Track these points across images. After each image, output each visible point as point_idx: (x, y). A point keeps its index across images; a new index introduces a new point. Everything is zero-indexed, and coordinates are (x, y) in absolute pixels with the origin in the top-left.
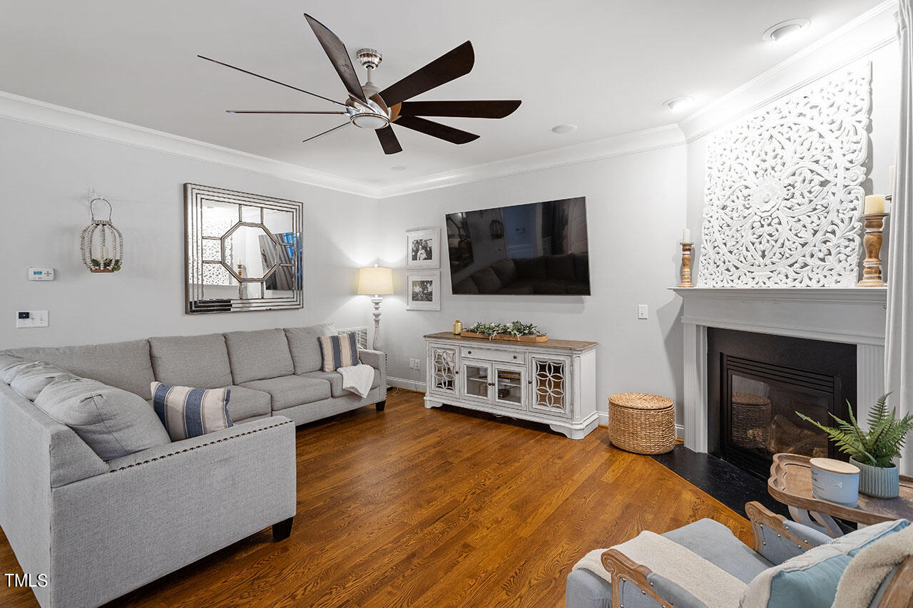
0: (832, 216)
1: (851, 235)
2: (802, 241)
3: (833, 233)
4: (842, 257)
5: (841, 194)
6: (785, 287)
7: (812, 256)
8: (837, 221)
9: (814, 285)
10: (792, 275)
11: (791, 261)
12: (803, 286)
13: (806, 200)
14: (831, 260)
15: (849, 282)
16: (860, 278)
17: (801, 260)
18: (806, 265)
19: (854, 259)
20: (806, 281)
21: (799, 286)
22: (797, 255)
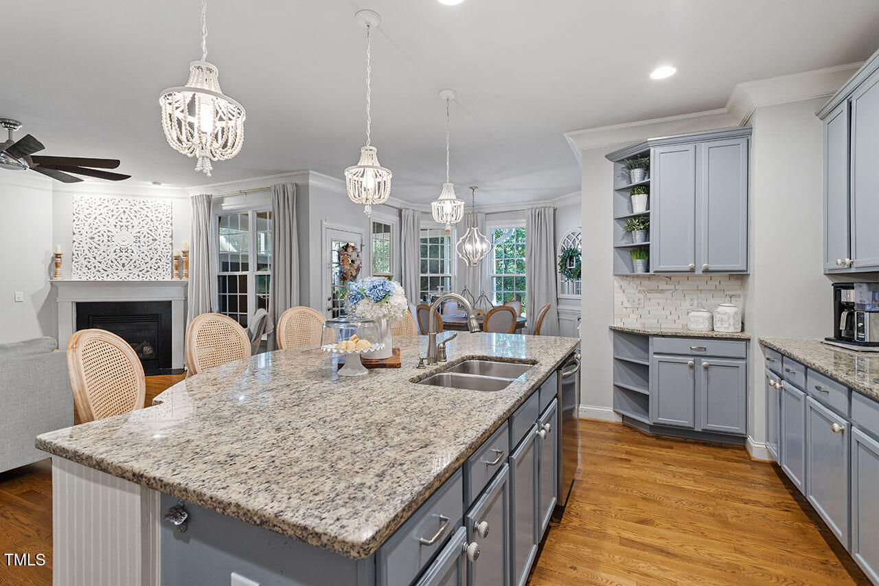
0: (159, 253)
1: (168, 261)
2: (146, 261)
3: (160, 260)
4: (165, 269)
5: (163, 246)
6: (138, 280)
7: (151, 268)
8: (162, 256)
9: (153, 279)
10: (141, 275)
11: (141, 269)
12: (148, 280)
13: (146, 245)
14: (160, 270)
15: (168, 278)
16: (172, 277)
17: (146, 270)
18: (148, 271)
19: (170, 270)
20: (149, 278)
21: (145, 280)
22: (144, 267)
